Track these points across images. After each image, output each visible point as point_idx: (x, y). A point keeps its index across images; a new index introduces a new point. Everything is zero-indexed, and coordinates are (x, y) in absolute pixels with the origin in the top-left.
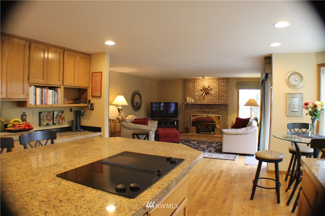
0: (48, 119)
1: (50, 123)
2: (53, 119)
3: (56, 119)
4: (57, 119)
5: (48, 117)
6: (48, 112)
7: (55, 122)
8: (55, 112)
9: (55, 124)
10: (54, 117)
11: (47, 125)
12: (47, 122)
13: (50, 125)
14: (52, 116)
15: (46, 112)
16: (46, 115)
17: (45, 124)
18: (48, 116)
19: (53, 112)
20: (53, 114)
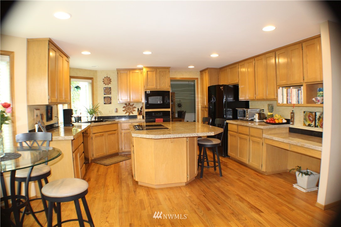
0: (310, 120)
1: (312, 124)
2: (315, 120)
3: (318, 120)
4: (319, 122)
5: (310, 118)
6: (310, 112)
7: (317, 124)
8: (317, 113)
9: (317, 127)
10: (317, 119)
11: (309, 125)
12: (310, 123)
13: (312, 126)
14: (314, 117)
15: (309, 112)
16: (308, 114)
17: (307, 124)
18: (310, 116)
19: (315, 113)
20: (316, 115)
